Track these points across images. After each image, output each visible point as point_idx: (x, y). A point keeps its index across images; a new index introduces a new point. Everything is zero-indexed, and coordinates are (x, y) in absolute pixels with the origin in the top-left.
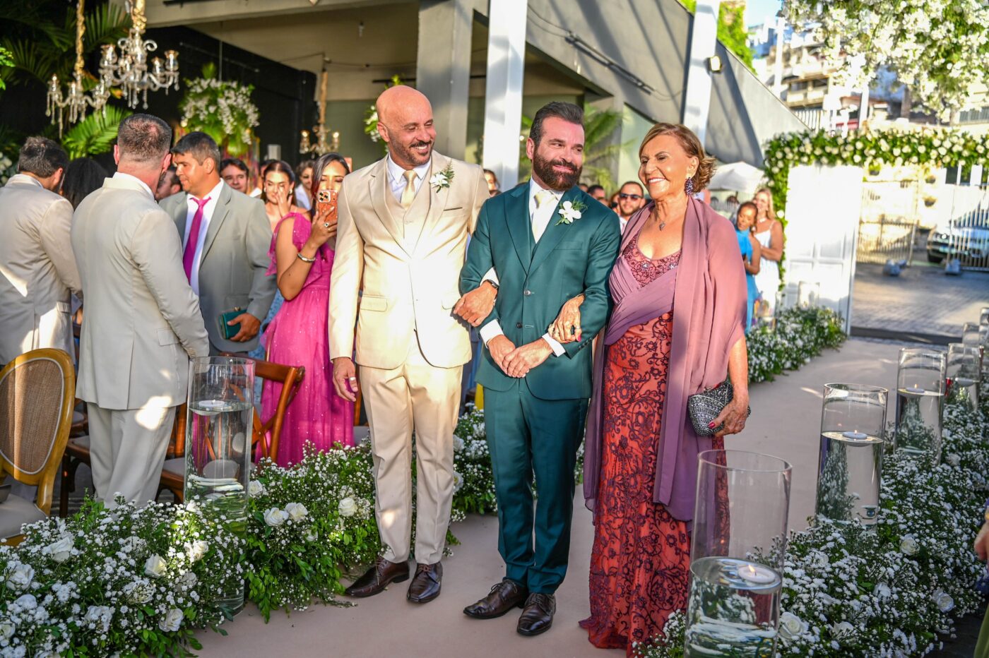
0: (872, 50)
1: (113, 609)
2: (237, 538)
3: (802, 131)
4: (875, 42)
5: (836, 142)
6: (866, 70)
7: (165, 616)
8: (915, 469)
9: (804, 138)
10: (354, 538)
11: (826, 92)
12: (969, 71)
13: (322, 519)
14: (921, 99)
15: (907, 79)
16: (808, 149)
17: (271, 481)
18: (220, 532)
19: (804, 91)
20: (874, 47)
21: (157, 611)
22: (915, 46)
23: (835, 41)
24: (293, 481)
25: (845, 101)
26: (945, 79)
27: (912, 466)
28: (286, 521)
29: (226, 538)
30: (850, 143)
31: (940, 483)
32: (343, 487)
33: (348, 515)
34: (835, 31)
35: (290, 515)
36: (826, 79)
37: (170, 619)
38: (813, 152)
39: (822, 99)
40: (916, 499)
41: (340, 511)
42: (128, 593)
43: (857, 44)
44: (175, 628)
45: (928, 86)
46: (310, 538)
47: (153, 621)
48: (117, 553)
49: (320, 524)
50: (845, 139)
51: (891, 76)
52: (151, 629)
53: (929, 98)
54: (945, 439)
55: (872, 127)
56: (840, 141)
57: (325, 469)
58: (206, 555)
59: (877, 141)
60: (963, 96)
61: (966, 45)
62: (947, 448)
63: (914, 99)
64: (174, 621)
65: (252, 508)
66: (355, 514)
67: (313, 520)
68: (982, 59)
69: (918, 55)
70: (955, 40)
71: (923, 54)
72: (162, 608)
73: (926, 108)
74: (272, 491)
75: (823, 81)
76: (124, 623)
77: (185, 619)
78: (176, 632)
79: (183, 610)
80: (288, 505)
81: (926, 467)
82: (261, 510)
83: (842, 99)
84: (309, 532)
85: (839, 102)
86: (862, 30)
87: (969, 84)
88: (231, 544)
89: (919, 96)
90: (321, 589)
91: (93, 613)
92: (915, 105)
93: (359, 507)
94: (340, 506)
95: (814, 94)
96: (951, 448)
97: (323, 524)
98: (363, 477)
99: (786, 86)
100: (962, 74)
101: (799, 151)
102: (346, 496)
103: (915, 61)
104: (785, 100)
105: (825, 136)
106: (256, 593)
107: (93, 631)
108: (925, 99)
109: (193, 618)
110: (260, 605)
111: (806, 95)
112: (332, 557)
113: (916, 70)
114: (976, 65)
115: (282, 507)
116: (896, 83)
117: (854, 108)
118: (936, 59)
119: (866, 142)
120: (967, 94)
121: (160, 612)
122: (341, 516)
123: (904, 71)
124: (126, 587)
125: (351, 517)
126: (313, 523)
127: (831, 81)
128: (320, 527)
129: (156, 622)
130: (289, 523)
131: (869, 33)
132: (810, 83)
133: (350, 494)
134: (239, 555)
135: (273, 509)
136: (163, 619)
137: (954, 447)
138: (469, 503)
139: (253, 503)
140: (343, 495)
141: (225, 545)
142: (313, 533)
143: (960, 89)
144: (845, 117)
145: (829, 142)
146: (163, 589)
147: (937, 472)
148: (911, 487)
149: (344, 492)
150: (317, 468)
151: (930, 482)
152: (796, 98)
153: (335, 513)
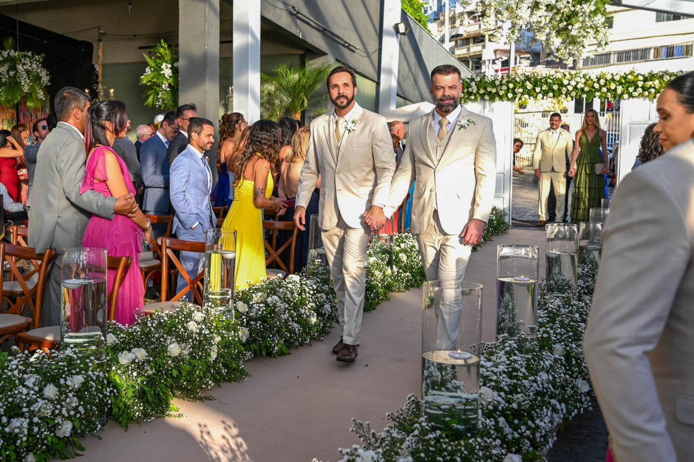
0: (516, 17)
1: (28, 420)
2: (102, 373)
3: (470, 77)
4: (518, 12)
5: (495, 84)
6: (513, 32)
7: (60, 425)
8: (560, 303)
9: (471, 82)
10: (180, 372)
11: (484, 47)
12: (584, 30)
13: (157, 359)
14: (552, 51)
15: (542, 37)
16: (474, 89)
17: (120, 334)
18: (91, 369)
19: (468, 46)
20: (518, 15)
21: (56, 422)
22: (545, 13)
23: (491, 12)
24: (135, 334)
25: (497, 53)
26: (568, 36)
27: (558, 302)
28: (134, 360)
29: (95, 373)
30: (504, 84)
31: (577, 312)
32: (168, 337)
33: (175, 355)
34: (490, 5)
35: (136, 356)
36: (484, 36)
37: (64, 427)
38: (478, 92)
39: (481, 51)
40: (561, 322)
41: (168, 353)
42: (36, 409)
43: (506, 14)
44: (68, 434)
45: (557, 41)
46: (150, 372)
47: (53, 428)
48: (25, 383)
49: (156, 361)
50: (501, 81)
51: (530, 34)
52: (52, 434)
53: (558, 50)
54: (580, 286)
55: (519, 72)
56: (497, 83)
57: (154, 325)
58: (83, 384)
59: (524, 82)
60: (581, 48)
61: (581, 11)
62: (582, 292)
63: (548, 51)
64: (66, 429)
65: (108, 353)
66: (180, 354)
67: (151, 359)
68: (593, 22)
69: (548, 20)
70: (573, 9)
71: (551, 19)
72: (59, 420)
73: (556, 57)
74: (121, 340)
75: (482, 38)
76: (36, 429)
77: (74, 428)
78: (68, 437)
79: (72, 421)
80: (133, 350)
81: (567, 302)
82: (115, 353)
83: (495, 51)
84: (149, 368)
85: (493, 54)
86: (509, 4)
87: (585, 39)
88: (98, 377)
89: (550, 49)
90: (161, 407)
91: (16, 422)
92: (549, 55)
93: (182, 350)
94: (169, 349)
95: (475, 49)
96: (584, 291)
97: (158, 362)
98: (182, 330)
99: (453, 43)
100: (579, 32)
101: (468, 91)
102: (170, 344)
103: (547, 24)
104: (453, 53)
105: (486, 80)
106: (117, 410)
107: (17, 435)
108: (555, 51)
109: (79, 427)
110: (120, 419)
111: (469, 49)
112: (166, 385)
113: (547, 31)
114: (589, 25)
115: (130, 350)
116: (534, 40)
117: (505, 58)
118: (560, 23)
119: (515, 83)
120: (584, 47)
121: (58, 422)
122: (170, 357)
123: (539, 31)
124: (34, 406)
125: (176, 357)
126: (152, 361)
127: (487, 38)
128: (156, 364)
129: (55, 429)
130: (137, 361)
131: (514, 6)
132: (471, 41)
133: (174, 342)
134: (104, 384)
135: (125, 352)
136: (60, 427)
137: (586, 291)
138: (254, 349)
139: (109, 349)
140: (169, 343)
141: (94, 378)
142: (151, 369)
143: (579, 43)
144: (498, 65)
145: (489, 84)
146: (59, 407)
147: (575, 305)
148: (558, 316)
149: (169, 340)
150: (149, 325)
151: (571, 312)
152: (462, 52)
153: (165, 354)
